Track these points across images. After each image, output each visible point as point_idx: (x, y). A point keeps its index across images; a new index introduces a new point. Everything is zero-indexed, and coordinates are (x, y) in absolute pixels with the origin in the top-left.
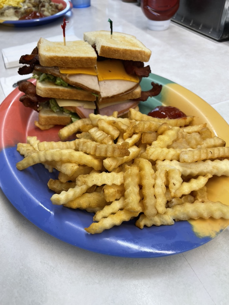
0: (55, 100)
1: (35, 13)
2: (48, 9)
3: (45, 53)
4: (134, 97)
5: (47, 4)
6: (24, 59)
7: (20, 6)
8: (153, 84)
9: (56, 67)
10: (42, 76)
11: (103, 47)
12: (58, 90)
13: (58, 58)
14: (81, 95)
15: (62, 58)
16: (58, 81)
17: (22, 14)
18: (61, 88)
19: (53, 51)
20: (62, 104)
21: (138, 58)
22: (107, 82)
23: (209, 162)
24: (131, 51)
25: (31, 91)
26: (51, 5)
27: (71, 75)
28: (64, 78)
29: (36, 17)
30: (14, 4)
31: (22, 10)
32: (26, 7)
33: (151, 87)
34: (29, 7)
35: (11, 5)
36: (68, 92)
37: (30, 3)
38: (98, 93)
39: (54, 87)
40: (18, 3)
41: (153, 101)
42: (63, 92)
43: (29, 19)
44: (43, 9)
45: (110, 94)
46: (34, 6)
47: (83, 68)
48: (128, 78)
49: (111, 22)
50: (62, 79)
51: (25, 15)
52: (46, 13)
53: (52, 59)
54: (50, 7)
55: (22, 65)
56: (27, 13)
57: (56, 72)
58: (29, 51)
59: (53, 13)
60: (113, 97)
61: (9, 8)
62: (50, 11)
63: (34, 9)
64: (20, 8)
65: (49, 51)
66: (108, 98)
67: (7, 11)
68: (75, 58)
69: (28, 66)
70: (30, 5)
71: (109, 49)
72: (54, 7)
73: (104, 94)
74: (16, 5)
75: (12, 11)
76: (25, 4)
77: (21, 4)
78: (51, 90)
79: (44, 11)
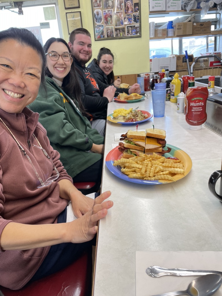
0: (129, 149)
1: (133, 120)
2: (139, 118)
3: (129, 134)
4: (159, 151)
5: (139, 115)
6: (122, 136)
7: (127, 116)
8: (168, 148)
9: (132, 138)
10: (127, 141)
11: (148, 133)
12: (131, 146)
13: (133, 135)
14: (138, 148)
15: (134, 136)
16: (132, 143)
17: (127, 119)
18: (132, 145)
19: (132, 134)
20: (131, 150)
21: (160, 137)
22: (148, 145)
23: (172, 168)
24: (158, 135)
25: (122, 145)
26: (142, 116)
27: (136, 141)
28: (134, 142)
29: (132, 121)
30: (123, 115)
31: (127, 117)
32: (129, 116)
33: (167, 149)
34: (130, 116)
35: (122, 115)
36: (134, 147)
37: (131, 114)
38: (144, 147)
39: (130, 145)
40: (126, 114)
41: (168, 154)
42: (132, 146)
43: (129, 122)
44: (137, 117)
45: (148, 148)
46: (133, 116)
47: (140, 139)
48: (157, 144)
49: (153, 126)
50: (133, 142)
51: (128, 120)
52: (138, 120)
53: (131, 136)
54: (141, 117)
55: (121, 137)
56: (129, 119)
57: (132, 140)
58: (125, 133)
59: (142, 119)
60: (149, 149)
61: (121, 116)
62: (140, 118)
63: (133, 117)
64: (126, 116)
65: (131, 133)
66: (147, 149)
67: (120, 117)
68: (138, 136)
69: (123, 138)
70: (131, 115)
71: (150, 134)
72: (143, 117)
73: (146, 148)
74: (124, 115)
75: (122, 117)
76: (129, 115)
77: (127, 114)
78: (129, 145)
79: (137, 118)
